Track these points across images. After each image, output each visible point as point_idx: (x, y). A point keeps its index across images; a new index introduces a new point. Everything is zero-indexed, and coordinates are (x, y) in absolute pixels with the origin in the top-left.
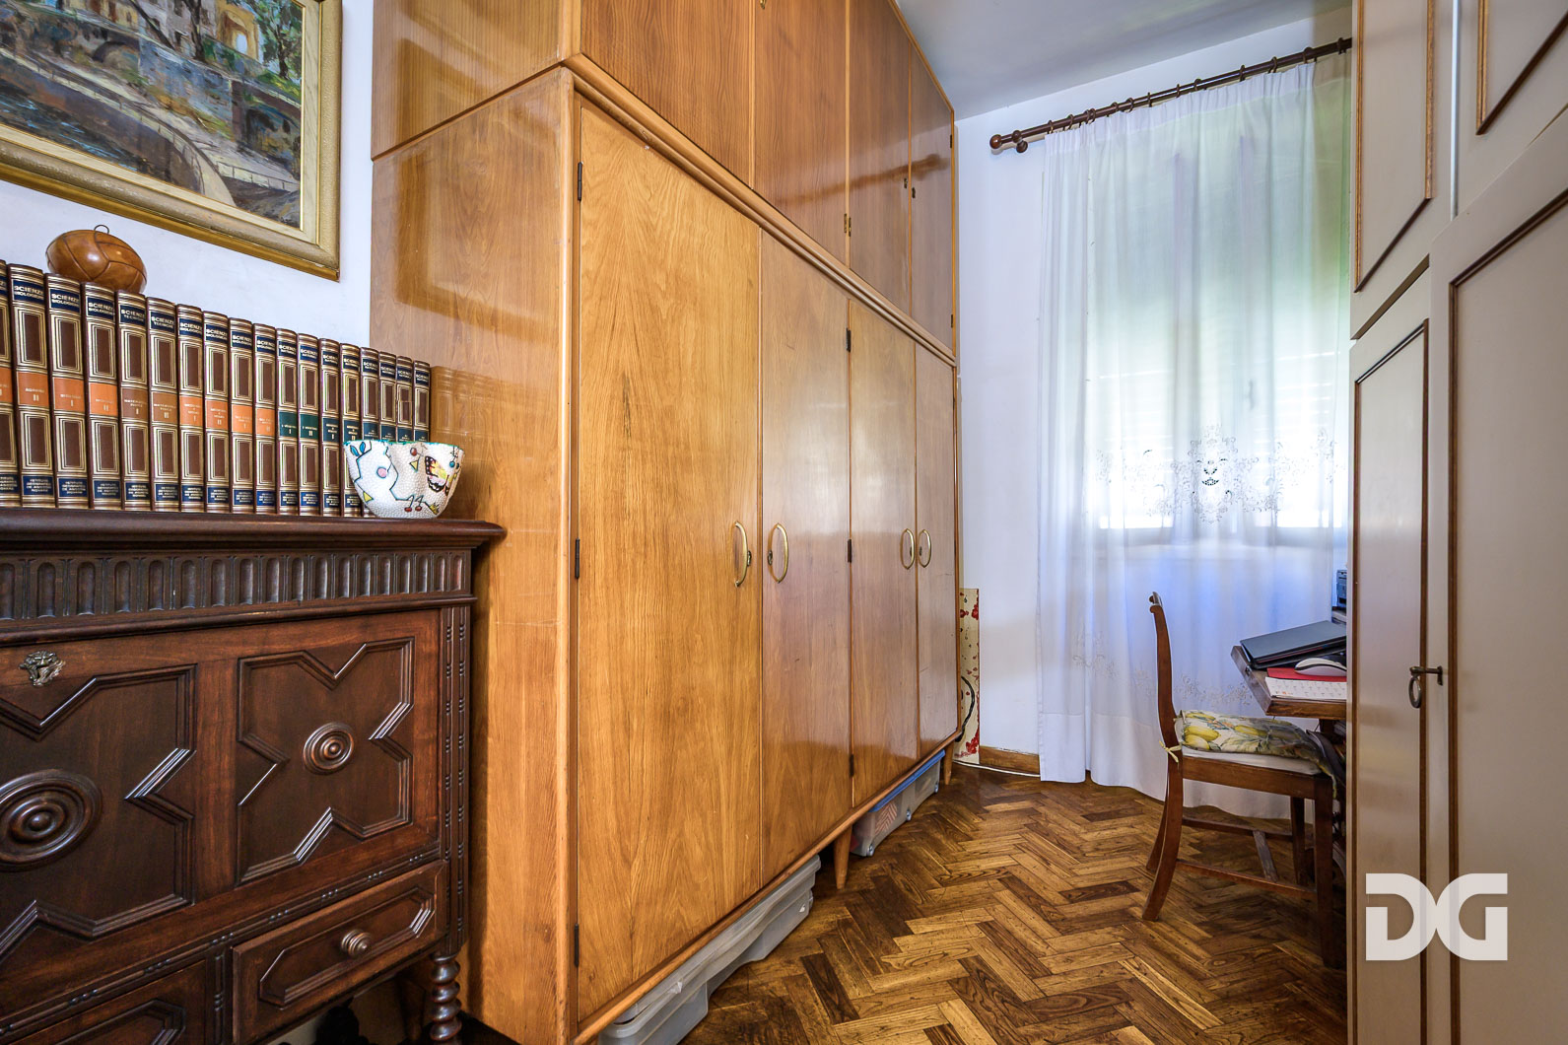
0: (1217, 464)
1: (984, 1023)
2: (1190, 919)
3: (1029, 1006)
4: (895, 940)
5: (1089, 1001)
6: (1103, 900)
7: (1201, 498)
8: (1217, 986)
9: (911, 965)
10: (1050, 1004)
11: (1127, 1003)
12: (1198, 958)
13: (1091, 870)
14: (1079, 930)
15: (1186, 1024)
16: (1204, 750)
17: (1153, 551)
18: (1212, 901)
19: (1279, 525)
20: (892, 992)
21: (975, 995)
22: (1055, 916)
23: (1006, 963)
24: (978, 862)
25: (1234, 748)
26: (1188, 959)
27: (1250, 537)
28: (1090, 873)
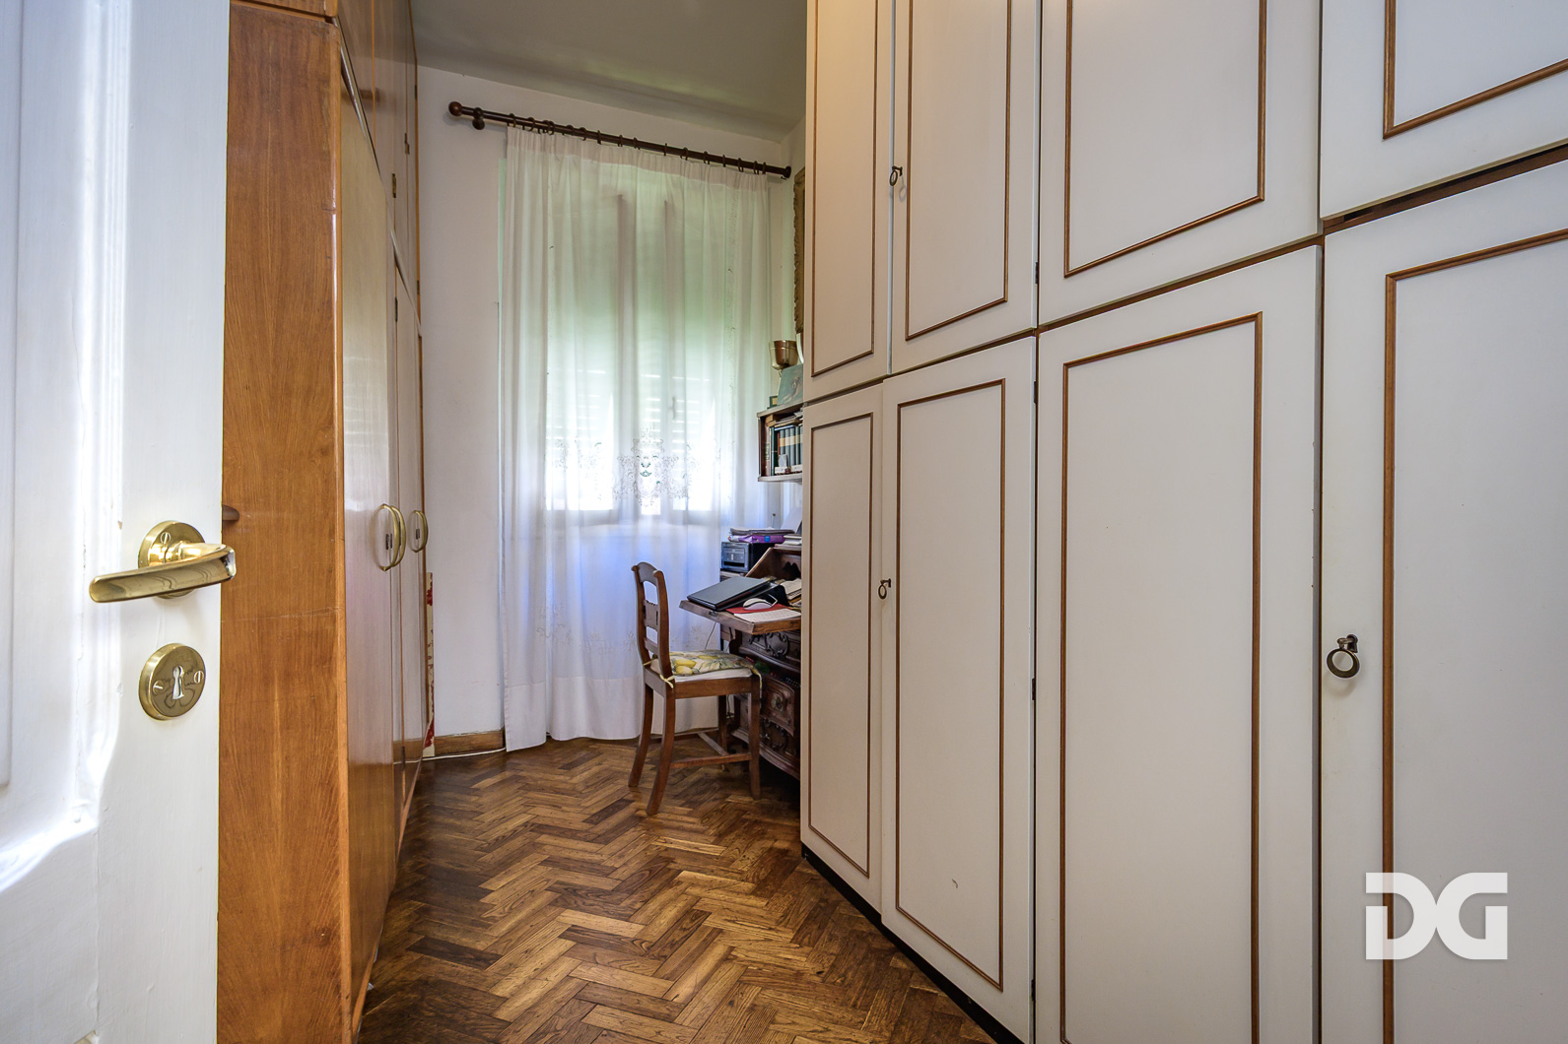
0: (651, 460)
1: (597, 913)
2: (675, 805)
3: (616, 890)
4: (482, 901)
5: (651, 871)
6: (616, 815)
7: (640, 486)
8: (712, 832)
9: (511, 909)
10: (628, 883)
11: (673, 862)
12: (694, 823)
13: (594, 801)
14: (615, 838)
15: (710, 857)
16: (689, 675)
17: (604, 530)
18: (680, 790)
19: (690, 509)
20: (511, 931)
21: (575, 902)
22: (592, 837)
23: (581, 876)
24: (503, 826)
25: (707, 669)
26: (690, 826)
27: (672, 519)
28: (597, 801)
